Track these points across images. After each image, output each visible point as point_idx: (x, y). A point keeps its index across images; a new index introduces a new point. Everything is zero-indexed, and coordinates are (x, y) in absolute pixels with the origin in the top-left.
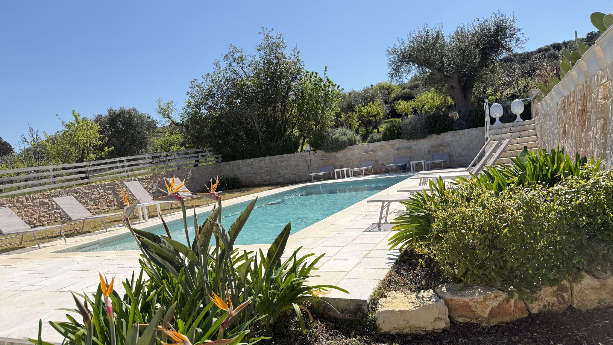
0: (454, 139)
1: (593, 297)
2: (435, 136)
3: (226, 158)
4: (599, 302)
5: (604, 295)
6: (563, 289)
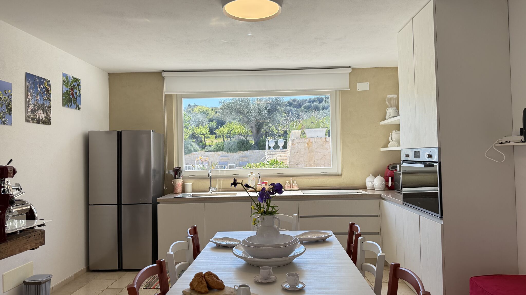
0: (251, 155)
2: (241, 152)
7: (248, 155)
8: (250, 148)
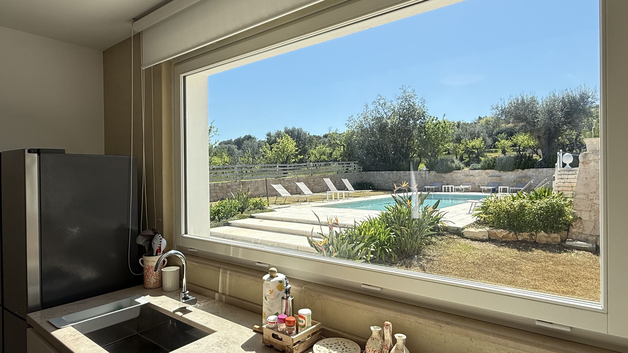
0: (534, 174)
1: (545, 240)
2: (520, 170)
3: (365, 170)
4: (547, 242)
5: (549, 239)
6: (533, 235)
7: (530, 174)
8: (534, 165)
